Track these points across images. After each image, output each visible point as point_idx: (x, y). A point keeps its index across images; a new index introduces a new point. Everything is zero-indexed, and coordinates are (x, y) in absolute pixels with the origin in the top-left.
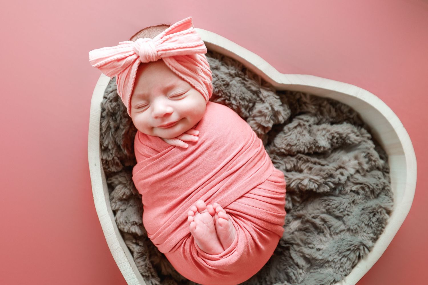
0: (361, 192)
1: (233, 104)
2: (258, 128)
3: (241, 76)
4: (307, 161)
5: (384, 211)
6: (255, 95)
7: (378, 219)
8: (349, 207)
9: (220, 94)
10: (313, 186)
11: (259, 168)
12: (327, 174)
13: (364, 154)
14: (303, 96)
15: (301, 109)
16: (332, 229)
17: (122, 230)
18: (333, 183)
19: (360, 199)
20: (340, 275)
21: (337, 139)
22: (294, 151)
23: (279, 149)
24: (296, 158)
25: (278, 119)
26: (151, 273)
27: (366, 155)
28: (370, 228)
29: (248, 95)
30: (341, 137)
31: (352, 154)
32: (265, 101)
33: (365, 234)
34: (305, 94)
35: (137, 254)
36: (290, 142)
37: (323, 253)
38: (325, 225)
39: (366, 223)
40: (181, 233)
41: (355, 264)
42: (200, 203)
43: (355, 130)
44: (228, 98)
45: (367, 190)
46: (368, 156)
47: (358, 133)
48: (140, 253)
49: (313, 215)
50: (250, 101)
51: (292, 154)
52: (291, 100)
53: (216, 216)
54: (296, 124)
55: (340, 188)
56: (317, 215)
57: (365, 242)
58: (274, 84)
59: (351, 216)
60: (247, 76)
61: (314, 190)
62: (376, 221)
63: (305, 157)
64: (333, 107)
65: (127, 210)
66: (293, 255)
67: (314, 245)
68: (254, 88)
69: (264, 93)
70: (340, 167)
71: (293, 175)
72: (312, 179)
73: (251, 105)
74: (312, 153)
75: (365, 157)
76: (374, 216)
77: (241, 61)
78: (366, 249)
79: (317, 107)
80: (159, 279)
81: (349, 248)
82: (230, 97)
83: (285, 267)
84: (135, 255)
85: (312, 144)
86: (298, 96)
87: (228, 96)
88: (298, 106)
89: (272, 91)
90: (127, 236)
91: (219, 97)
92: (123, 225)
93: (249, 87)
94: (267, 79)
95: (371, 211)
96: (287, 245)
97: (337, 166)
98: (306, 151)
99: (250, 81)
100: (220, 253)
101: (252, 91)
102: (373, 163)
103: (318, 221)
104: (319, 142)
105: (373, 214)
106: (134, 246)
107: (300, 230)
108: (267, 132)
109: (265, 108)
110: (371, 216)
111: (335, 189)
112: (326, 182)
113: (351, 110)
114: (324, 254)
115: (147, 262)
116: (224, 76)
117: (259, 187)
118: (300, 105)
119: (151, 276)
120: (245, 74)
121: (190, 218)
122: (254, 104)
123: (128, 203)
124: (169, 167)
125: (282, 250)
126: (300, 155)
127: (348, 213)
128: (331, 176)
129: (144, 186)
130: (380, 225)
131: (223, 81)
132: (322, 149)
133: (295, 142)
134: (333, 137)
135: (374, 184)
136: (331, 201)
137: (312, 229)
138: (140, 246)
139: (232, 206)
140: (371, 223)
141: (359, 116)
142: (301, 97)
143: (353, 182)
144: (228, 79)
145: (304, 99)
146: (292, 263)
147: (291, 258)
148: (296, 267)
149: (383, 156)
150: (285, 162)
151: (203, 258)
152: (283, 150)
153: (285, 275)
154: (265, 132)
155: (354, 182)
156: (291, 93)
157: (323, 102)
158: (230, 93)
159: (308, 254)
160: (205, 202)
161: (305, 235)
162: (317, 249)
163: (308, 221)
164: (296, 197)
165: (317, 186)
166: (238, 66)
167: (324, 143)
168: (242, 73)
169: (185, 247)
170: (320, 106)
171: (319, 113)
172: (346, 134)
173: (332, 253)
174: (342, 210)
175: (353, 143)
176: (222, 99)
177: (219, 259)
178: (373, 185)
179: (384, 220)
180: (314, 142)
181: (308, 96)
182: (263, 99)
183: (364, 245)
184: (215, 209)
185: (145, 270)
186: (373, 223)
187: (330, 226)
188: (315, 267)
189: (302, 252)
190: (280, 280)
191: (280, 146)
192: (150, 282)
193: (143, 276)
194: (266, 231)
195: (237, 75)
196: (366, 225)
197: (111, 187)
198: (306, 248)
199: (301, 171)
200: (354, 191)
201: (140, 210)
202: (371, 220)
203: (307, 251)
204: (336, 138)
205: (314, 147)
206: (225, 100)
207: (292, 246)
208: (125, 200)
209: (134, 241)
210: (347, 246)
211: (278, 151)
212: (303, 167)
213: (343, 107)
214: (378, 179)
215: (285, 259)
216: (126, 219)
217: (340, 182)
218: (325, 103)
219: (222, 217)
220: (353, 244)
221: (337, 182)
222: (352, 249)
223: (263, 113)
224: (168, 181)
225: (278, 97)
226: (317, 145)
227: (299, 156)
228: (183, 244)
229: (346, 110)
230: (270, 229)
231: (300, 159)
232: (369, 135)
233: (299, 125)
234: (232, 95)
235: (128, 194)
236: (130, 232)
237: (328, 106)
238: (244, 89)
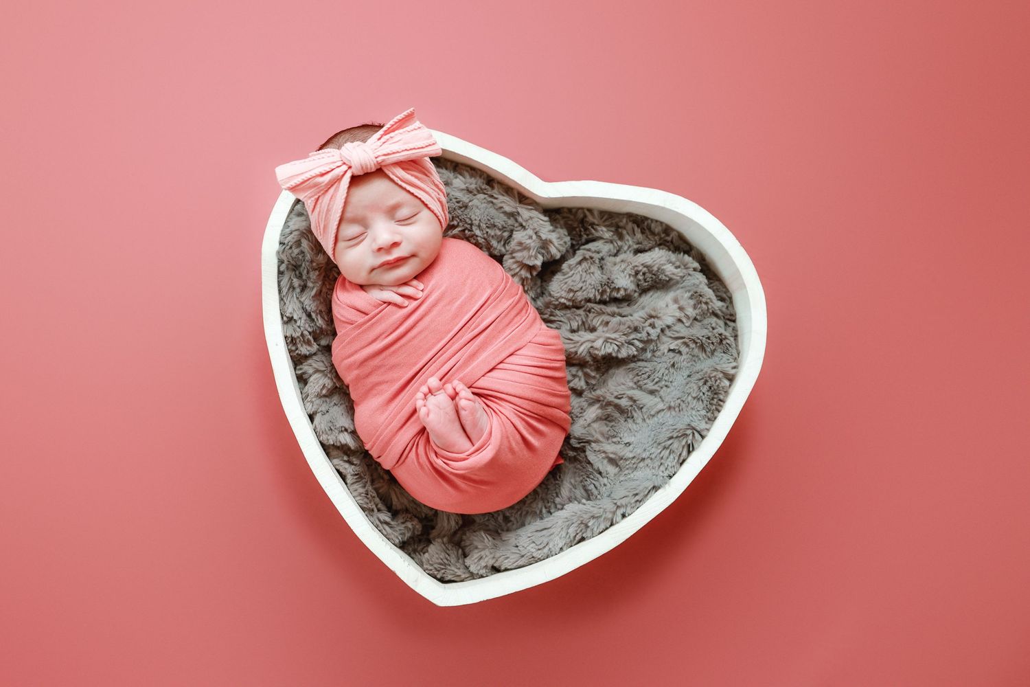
0: (684, 349)
1: (477, 236)
2: (521, 269)
3: (485, 191)
4: (602, 313)
5: (721, 375)
6: (512, 218)
7: (710, 388)
8: (667, 375)
9: (455, 223)
10: (610, 349)
11: (517, 326)
12: (629, 327)
13: (688, 295)
14: (587, 213)
15: (588, 235)
16: (644, 410)
17: (325, 442)
18: (641, 341)
19: (683, 361)
20: (661, 478)
21: (644, 274)
22: (579, 299)
23: (557, 300)
24: (585, 311)
25: (549, 252)
26: (376, 506)
27: (692, 295)
28: (701, 402)
29: (500, 220)
30: (650, 272)
31: (670, 296)
32: (527, 227)
33: (694, 412)
34: (590, 210)
35: (352, 477)
36: (572, 286)
37: (634, 448)
38: (634, 406)
39: (694, 395)
40: (411, 430)
41: (682, 458)
42: (433, 382)
43: (673, 257)
44: (468, 226)
45: (693, 346)
46: (697, 297)
47: (678, 264)
48: (356, 475)
49: (616, 394)
50: (503, 229)
51: (578, 304)
52: (570, 222)
53: (457, 398)
54: (580, 258)
55: (651, 347)
56: (622, 392)
57: (693, 424)
58: (538, 200)
59: (672, 388)
60: (495, 191)
61: (614, 355)
62: (708, 391)
63: (597, 307)
64: (638, 226)
65: (330, 411)
66: (591, 457)
67: (621, 438)
68: (508, 209)
69: (525, 213)
70: (651, 317)
71: (579, 336)
72: (609, 338)
73: (506, 234)
74: (608, 299)
75: (691, 297)
76: (705, 384)
77: (484, 169)
78: (697, 435)
79: (613, 229)
80: (389, 514)
81: (671, 435)
82: (471, 225)
83: (581, 478)
84: (350, 479)
85: (605, 285)
86: (580, 215)
87: (469, 224)
88: (582, 230)
89: (536, 210)
90: (334, 453)
91: (453, 227)
92: (327, 434)
93: (501, 208)
94: (527, 194)
95: (701, 378)
96: (582, 444)
97: (645, 316)
98: (598, 297)
99: (501, 198)
100: (469, 450)
101: (505, 213)
102: (704, 306)
103: (624, 402)
104: (615, 281)
105: (703, 381)
106: (347, 465)
107: (598, 419)
108: (535, 273)
109: (527, 237)
110: (701, 383)
111: (644, 350)
112: (630, 340)
113: (667, 229)
114: (635, 450)
115: (370, 488)
116: (459, 195)
117: (518, 353)
118: (586, 229)
119: (376, 510)
120: (493, 188)
121: (420, 403)
122: (512, 231)
123: (331, 402)
124: (383, 336)
125: (575, 454)
126: (590, 305)
127: (667, 383)
128: (636, 330)
129: (350, 368)
130: (716, 396)
131: (458, 202)
132: (622, 292)
133: (580, 285)
134: (637, 273)
135: (703, 336)
136: (641, 368)
137: (617, 415)
138: (355, 465)
139: (481, 383)
140: (701, 394)
141: (681, 237)
142: (585, 216)
143: (671, 337)
144: (465, 198)
145: (590, 218)
146: (591, 470)
147: (589, 463)
148: (599, 476)
149: (724, 296)
150: (569, 319)
151: (444, 460)
152: (563, 301)
153: (583, 491)
154: (531, 274)
155: (673, 336)
156: (570, 210)
157: (621, 221)
158: (471, 219)
159: (612, 453)
160: (441, 380)
161: (607, 426)
162: (626, 444)
163: (609, 404)
164: (588, 370)
165: (616, 348)
166: (480, 177)
167: (624, 282)
168: (487, 187)
169: (419, 451)
170: (618, 227)
171: (615, 237)
172: (657, 266)
173: (647, 445)
174: (657, 380)
175: (671, 279)
176: (460, 229)
177: (467, 459)
178: (701, 338)
179: (721, 389)
180: (608, 283)
181: (596, 213)
182: (524, 224)
183: (693, 428)
184: (455, 389)
185: (366, 500)
186: (704, 394)
187: (641, 406)
188: (626, 472)
189: (604, 452)
190: (576, 499)
191: (558, 295)
192: (375, 517)
193: (363, 509)
194: (536, 416)
195: (480, 191)
196: (694, 398)
197: (302, 380)
198: (609, 444)
199: (593, 330)
200: (673, 351)
201: (351, 409)
202: (701, 391)
203: (610, 448)
204: (641, 273)
205: (608, 290)
206: (464, 231)
207: (590, 444)
208: (325, 396)
209: (346, 458)
210: (668, 433)
211: (557, 303)
212: (596, 322)
213: (653, 225)
214: (711, 329)
215: (581, 468)
216: (330, 424)
217: (649, 338)
218: (624, 221)
219: (466, 398)
220: (676, 429)
221: (646, 339)
222: (675, 436)
223: (524, 245)
224: (384, 354)
225: (546, 219)
226: (613, 285)
227: (588, 307)
228: (415, 446)
229: (658, 229)
230: (541, 413)
231: (589, 311)
232: (696, 265)
233: (585, 259)
234: (474, 222)
235: (329, 387)
236: (339, 444)
237: (630, 225)
238: (493, 212)
